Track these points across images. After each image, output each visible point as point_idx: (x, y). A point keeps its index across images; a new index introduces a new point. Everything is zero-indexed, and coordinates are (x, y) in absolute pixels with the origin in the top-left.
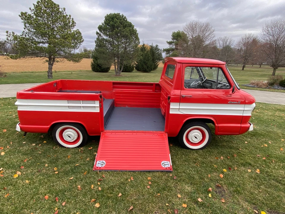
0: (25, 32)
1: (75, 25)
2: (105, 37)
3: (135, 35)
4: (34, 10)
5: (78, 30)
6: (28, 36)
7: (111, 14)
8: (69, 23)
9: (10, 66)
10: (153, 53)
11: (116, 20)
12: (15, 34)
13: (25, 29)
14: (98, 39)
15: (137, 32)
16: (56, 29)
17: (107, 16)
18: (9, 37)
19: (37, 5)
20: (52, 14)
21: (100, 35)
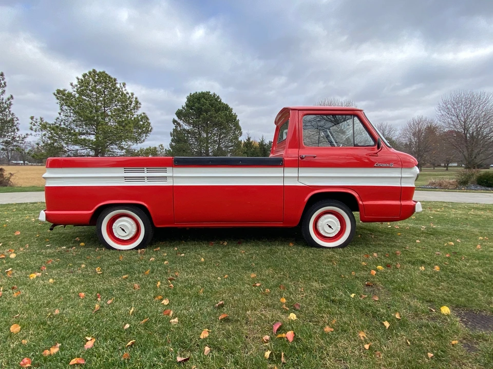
0: (61, 118)
1: (140, 107)
2: (187, 127)
3: (234, 122)
4: (77, 86)
5: (144, 113)
6: (65, 124)
7: (196, 93)
8: (131, 104)
9: (27, 178)
10: (264, 150)
11: (205, 100)
12: (44, 121)
13: (60, 114)
14: (175, 130)
15: (237, 119)
16: (110, 113)
17: (190, 96)
18: (34, 125)
19: (83, 78)
20: (104, 92)
21: (179, 124)
